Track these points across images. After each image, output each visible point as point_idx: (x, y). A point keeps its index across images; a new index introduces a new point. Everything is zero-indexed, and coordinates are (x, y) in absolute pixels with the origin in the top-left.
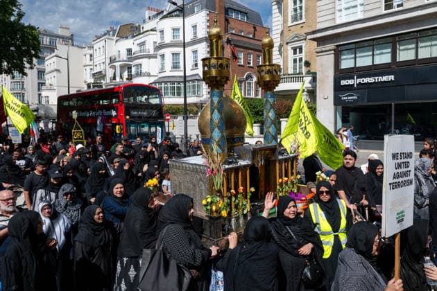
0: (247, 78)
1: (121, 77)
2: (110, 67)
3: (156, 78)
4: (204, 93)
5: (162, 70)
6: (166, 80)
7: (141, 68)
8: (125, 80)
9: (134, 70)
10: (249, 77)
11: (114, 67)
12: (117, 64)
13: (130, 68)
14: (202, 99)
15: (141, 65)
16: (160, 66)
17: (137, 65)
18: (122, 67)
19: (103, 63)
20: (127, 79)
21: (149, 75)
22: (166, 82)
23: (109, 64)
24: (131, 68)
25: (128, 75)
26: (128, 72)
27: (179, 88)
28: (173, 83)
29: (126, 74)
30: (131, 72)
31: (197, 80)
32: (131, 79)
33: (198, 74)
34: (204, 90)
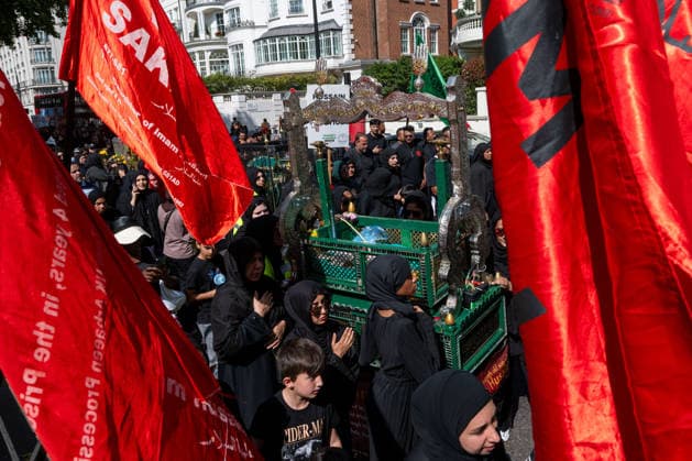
0: (415, 23)
1: (208, 32)
2: (188, 16)
3: (266, 30)
4: (346, 52)
5: (274, 16)
6: (282, 32)
7: (238, 14)
8: (214, 36)
9: (226, 18)
10: (418, 20)
11: (194, 16)
12: (199, 10)
13: (220, 16)
14: (343, 61)
15: (238, 9)
16: (270, 11)
17: (232, 10)
18: (207, 14)
19: (176, 9)
20: (218, 34)
21: (252, 26)
22: (282, 37)
23: (186, 11)
24: (222, 15)
25: (219, 28)
26: (218, 23)
27: (303, 46)
28: (293, 37)
29: (214, 26)
30: (222, 22)
31: (332, 30)
32: (224, 34)
33: (333, 21)
34: (345, 47)
